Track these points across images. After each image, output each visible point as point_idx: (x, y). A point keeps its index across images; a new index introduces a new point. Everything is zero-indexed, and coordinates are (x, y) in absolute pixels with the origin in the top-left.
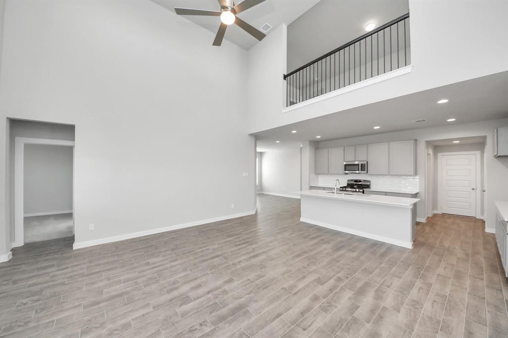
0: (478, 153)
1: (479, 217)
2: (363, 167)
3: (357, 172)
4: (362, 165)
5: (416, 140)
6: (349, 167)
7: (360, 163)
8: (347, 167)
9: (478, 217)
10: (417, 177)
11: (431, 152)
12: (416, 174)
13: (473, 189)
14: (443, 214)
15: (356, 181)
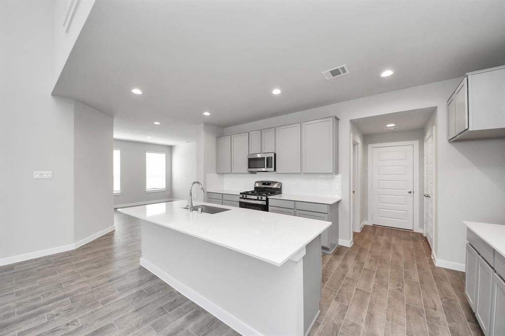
0: (416, 143)
1: (417, 230)
2: (270, 162)
3: (264, 169)
4: (268, 159)
5: (337, 119)
6: (254, 163)
7: (266, 156)
8: (252, 162)
9: (415, 231)
10: (339, 177)
11: (359, 141)
12: (337, 171)
13: (410, 192)
14: (375, 227)
15: (264, 183)
